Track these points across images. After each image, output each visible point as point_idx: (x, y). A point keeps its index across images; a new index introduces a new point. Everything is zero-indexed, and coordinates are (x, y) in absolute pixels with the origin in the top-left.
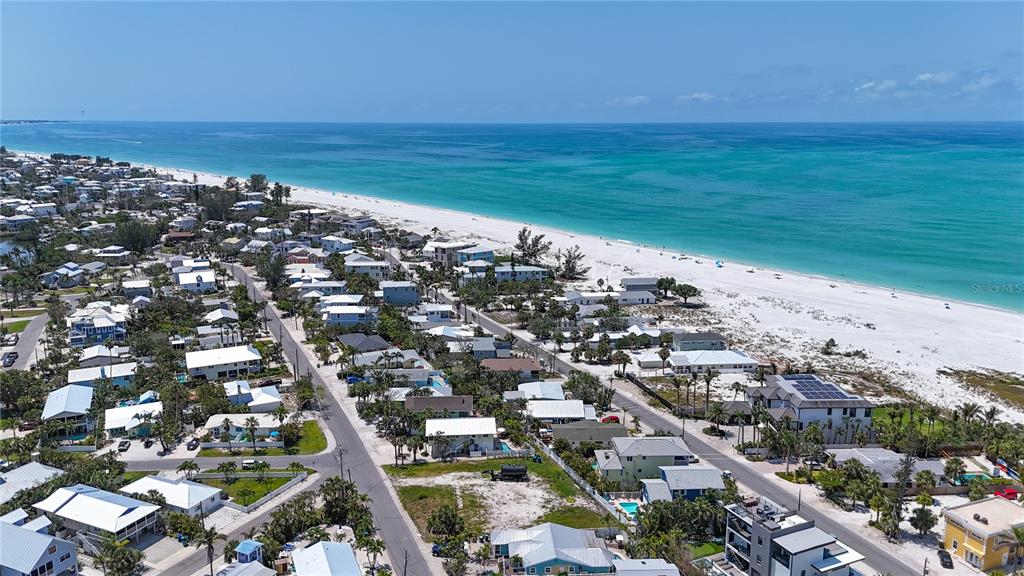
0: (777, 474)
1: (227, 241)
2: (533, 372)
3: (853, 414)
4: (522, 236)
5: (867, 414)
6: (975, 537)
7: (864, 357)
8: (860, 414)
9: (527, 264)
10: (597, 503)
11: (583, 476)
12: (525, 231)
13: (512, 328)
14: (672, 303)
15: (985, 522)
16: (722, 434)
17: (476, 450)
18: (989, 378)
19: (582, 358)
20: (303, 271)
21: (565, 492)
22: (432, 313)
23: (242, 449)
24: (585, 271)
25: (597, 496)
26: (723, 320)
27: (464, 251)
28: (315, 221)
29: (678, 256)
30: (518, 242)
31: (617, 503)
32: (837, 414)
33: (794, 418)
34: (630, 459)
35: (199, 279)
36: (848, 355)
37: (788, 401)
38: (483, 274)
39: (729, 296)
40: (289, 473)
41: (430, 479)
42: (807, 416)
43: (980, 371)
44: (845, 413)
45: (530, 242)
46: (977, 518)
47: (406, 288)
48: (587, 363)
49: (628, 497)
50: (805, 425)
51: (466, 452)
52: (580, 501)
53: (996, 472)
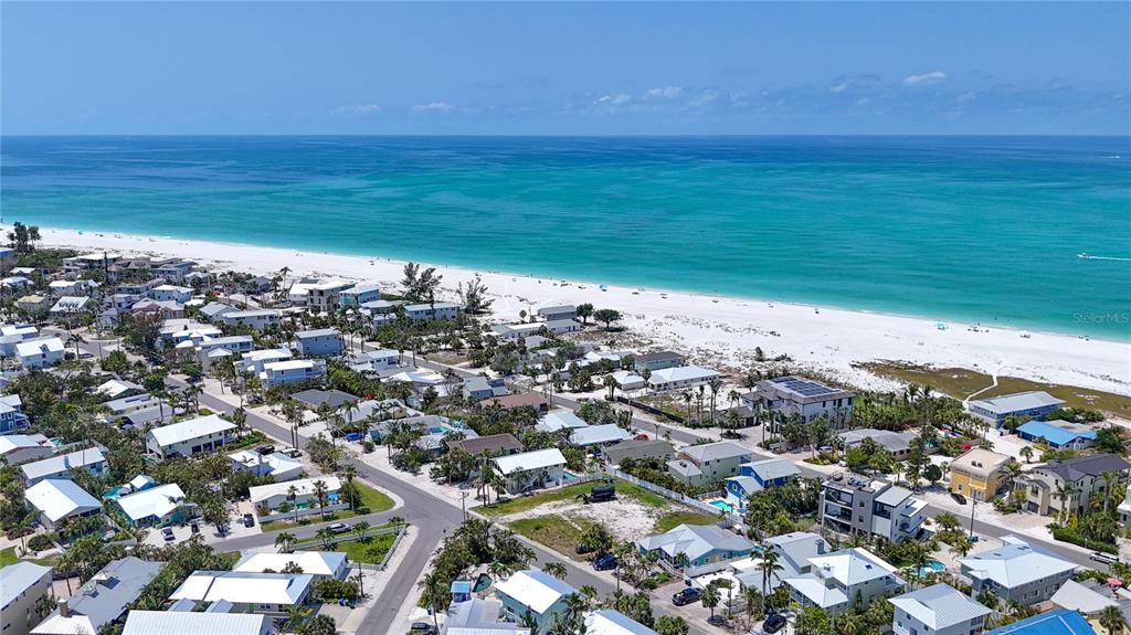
0: (805, 460)
1: (21, 300)
2: (541, 405)
3: (840, 405)
4: (410, 272)
5: (850, 403)
6: (978, 477)
7: (789, 359)
8: (845, 403)
9: (418, 301)
10: (690, 506)
11: (669, 487)
12: (411, 265)
13: (466, 367)
14: (595, 328)
15: (980, 465)
16: (739, 437)
17: (550, 481)
18: (888, 367)
19: (565, 387)
20: (186, 328)
21: (658, 504)
22: (379, 361)
23: (307, 517)
24: (488, 304)
25: (687, 499)
26: (654, 340)
27: (347, 291)
28: (113, 268)
29: (559, 283)
30: (405, 277)
31: (708, 501)
32: (829, 405)
33: (800, 412)
34: (707, 463)
35: (44, 348)
36: (777, 360)
37: (791, 400)
38: (393, 315)
39: (639, 318)
40: (392, 530)
41: (529, 512)
42: (807, 411)
43: (878, 362)
44: (835, 404)
45: (418, 277)
46: (974, 464)
47: (328, 338)
48: (570, 391)
49: (711, 497)
50: (808, 418)
51: (538, 484)
52: (675, 508)
53: (946, 434)
